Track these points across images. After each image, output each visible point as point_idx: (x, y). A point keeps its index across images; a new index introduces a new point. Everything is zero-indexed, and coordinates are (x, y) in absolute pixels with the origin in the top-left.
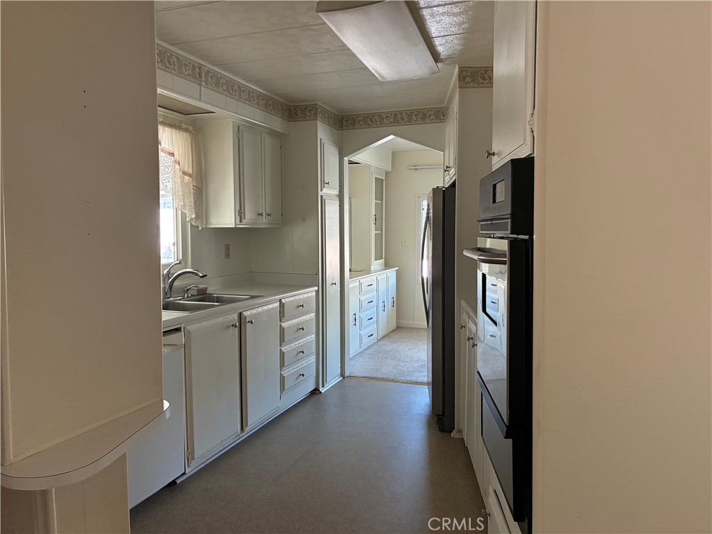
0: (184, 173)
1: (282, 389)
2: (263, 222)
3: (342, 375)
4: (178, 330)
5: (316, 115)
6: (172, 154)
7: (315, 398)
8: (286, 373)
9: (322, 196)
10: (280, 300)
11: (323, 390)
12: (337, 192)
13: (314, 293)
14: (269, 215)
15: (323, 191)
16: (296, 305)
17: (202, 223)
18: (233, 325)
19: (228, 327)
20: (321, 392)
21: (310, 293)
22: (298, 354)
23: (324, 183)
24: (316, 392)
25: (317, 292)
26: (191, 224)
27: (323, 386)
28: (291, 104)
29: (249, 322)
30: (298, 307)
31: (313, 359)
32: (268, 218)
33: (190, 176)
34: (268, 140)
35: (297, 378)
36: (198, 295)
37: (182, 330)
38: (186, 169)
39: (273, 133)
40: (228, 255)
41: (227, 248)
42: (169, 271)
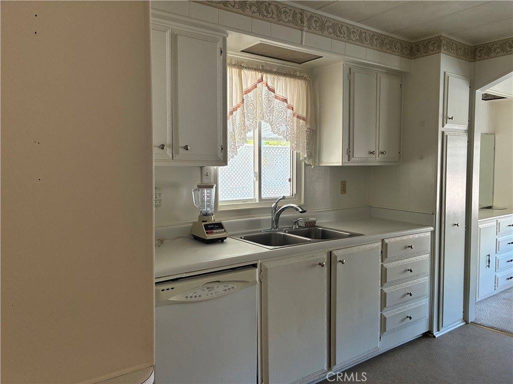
0: (298, 117)
1: (383, 329)
2: (376, 161)
3: (465, 319)
4: (255, 266)
5: (439, 47)
6: (286, 100)
7: (427, 342)
8: (388, 314)
9: (443, 133)
10: (383, 240)
11: (437, 334)
12: (465, 127)
13: (429, 234)
14: (382, 153)
15: (445, 127)
16: (404, 246)
17: (314, 162)
18: (320, 264)
19: (314, 265)
20: (434, 337)
21: (425, 233)
22: (404, 296)
23: (446, 119)
24: (428, 335)
25: (433, 233)
26: (305, 163)
27: (438, 330)
28: (413, 41)
29: (340, 261)
30: (406, 247)
31: (426, 301)
32: (380, 156)
33: (303, 119)
34: (384, 81)
35: (403, 320)
36: (306, 227)
37: (259, 266)
38: (301, 114)
39: (391, 73)
40: (344, 191)
41: (344, 184)
42: (276, 206)
